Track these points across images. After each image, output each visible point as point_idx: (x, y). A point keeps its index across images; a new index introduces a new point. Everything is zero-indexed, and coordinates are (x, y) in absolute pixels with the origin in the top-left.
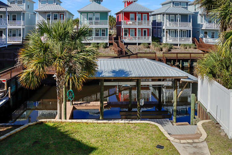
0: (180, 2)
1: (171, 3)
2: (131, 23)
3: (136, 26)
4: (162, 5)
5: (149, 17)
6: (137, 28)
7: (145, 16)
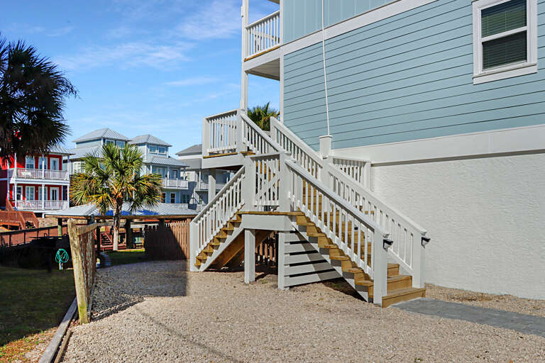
0: (115, 140)
1: (100, 139)
2: (29, 174)
3: (40, 180)
4: (77, 143)
5: (63, 165)
6: (43, 184)
7: (55, 162)
